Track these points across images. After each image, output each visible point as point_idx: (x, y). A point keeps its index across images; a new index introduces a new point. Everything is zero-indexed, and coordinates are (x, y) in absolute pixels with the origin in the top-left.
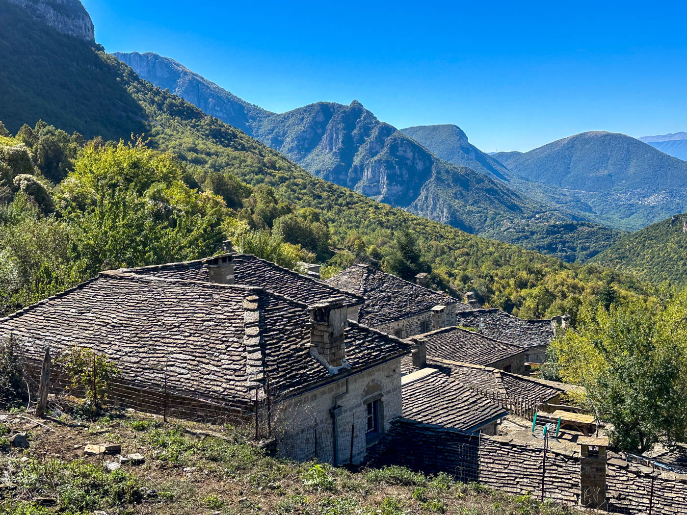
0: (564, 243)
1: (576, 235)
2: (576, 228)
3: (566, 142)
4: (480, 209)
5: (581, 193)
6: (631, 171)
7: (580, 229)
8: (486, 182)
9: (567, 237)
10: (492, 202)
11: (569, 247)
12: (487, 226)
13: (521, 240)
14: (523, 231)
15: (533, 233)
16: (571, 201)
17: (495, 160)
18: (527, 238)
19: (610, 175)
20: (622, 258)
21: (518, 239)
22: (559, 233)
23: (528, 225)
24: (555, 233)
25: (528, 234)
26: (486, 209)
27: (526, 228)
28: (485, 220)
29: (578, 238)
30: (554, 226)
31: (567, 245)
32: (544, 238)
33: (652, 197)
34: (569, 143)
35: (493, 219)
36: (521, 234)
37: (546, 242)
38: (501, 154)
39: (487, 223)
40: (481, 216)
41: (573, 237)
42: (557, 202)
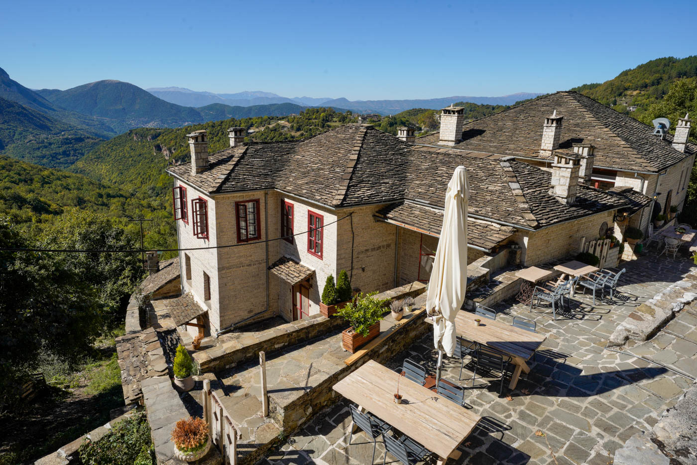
0: (75, 150)
1: (83, 145)
2: (84, 140)
3: (92, 85)
4: (9, 127)
5: (106, 120)
6: (137, 107)
7: (86, 141)
8: (17, 107)
9: (77, 146)
10: (22, 122)
11: (79, 153)
12: (16, 139)
13: (41, 149)
14: (43, 142)
15: (50, 144)
16: (98, 125)
17: (37, 94)
18: (46, 147)
19: (124, 109)
20: (98, 158)
21: (39, 148)
22: (71, 143)
23: (47, 138)
24: (68, 144)
25: (47, 144)
26: (16, 127)
27: (46, 140)
28: (14, 135)
29: (85, 147)
30: (67, 139)
31: (77, 152)
32: (59, 147)
33: (151, 123)
34: (94, 86)
35: (20, 134)
36: (41, 145)
37: (61, 150)
38: (45, 91)
39: (15, 137)
40: (10, 132)
41: (81, 146)
42: (87, 125)
